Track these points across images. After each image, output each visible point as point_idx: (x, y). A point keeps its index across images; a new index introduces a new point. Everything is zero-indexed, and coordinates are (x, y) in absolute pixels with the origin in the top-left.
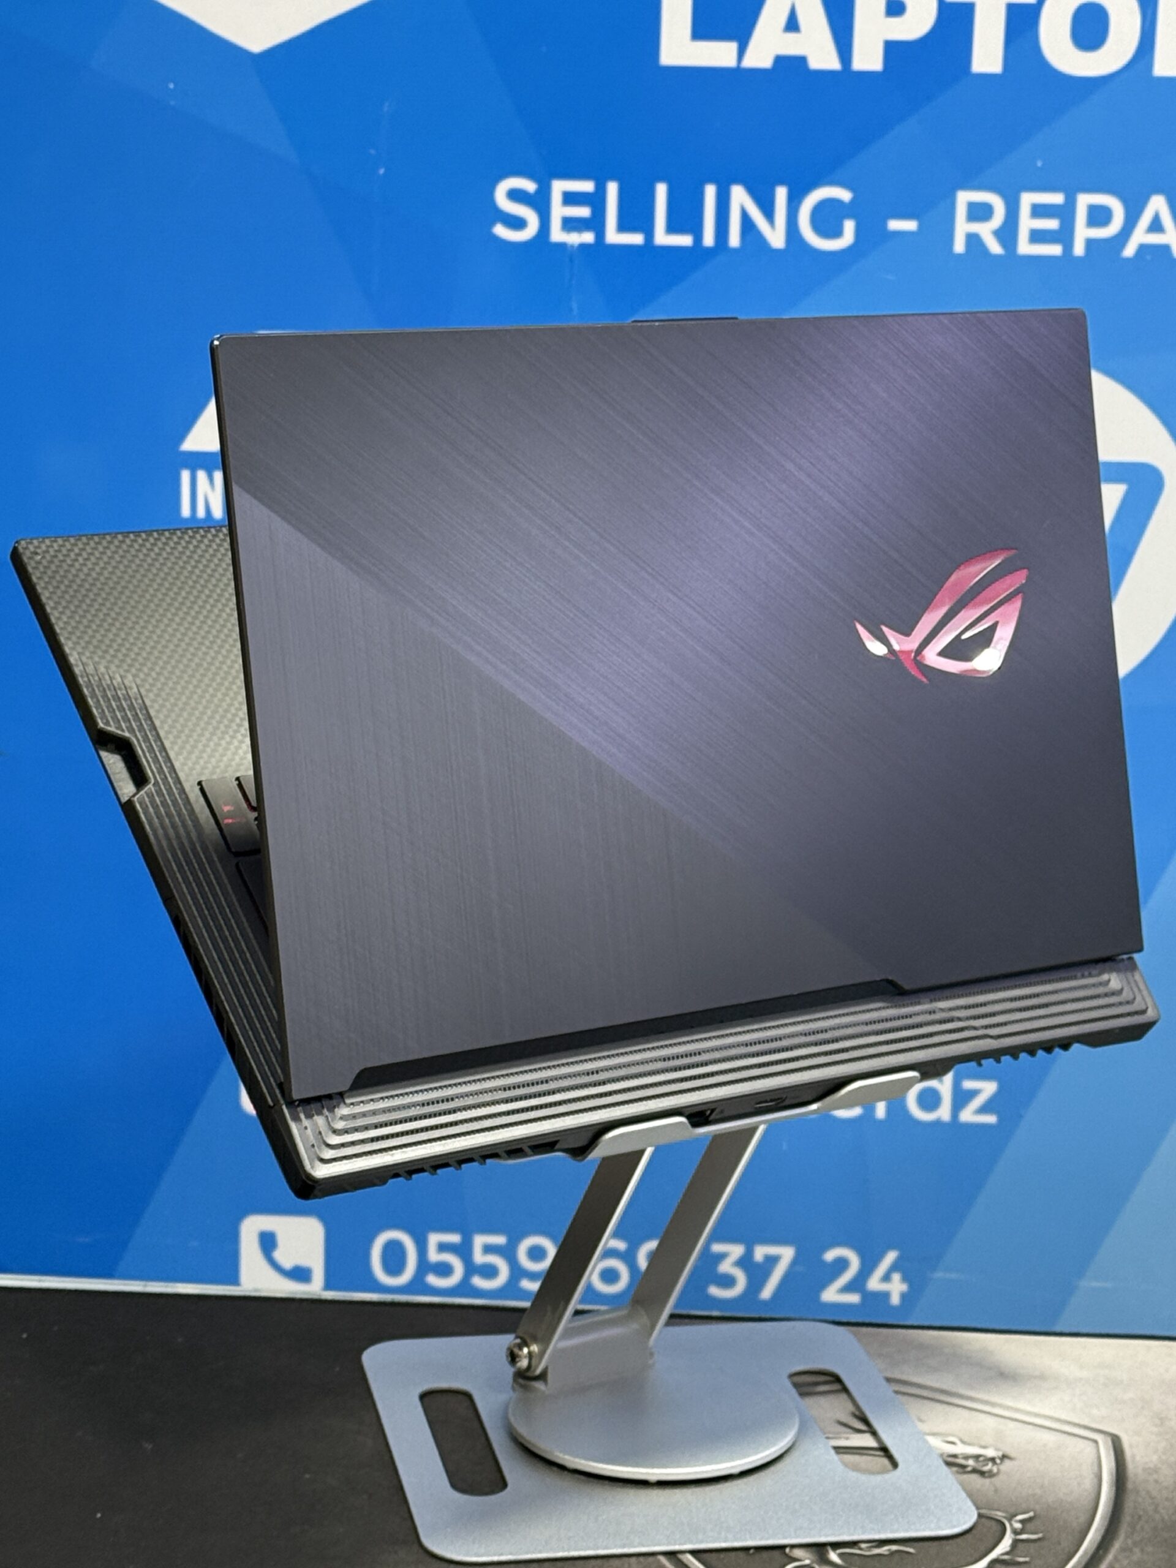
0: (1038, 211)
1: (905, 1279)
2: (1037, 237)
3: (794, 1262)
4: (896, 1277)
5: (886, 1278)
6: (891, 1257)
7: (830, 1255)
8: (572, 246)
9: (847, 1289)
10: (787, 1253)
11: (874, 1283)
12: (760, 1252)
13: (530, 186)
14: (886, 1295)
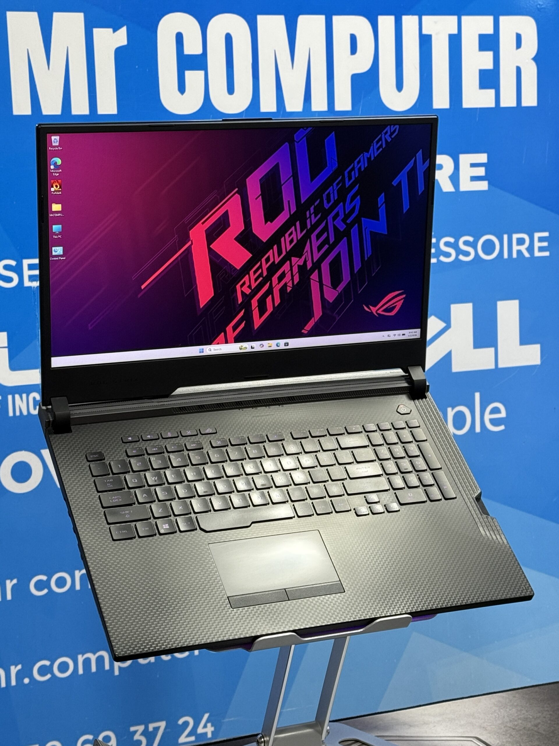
1: (212, 726)
3: (166, 728)
4: (209, 725)
5: (205, 726)
6: (206, 716)
7: (181, 722)
8: (34, 287)
9: (189, 735)
10: (162, 724)
11: (200, 730)
12: (151, 727)
13: (13, 263)
14: (206, 734)
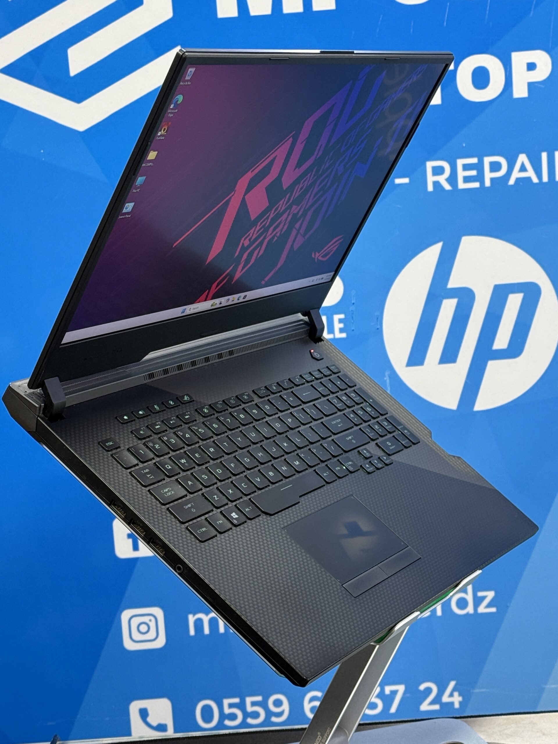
0: (466, 167)
1: (460, 695)
2: (467, 179)
3: (405, 693)
4: (456, 694)
5: (451, 695)
6: (452, 684)
7: (422, 687)
9: (432, 703)
10: (401, 689)
11: (445, 699)
12: (388, 690)
14: (452, 703)
